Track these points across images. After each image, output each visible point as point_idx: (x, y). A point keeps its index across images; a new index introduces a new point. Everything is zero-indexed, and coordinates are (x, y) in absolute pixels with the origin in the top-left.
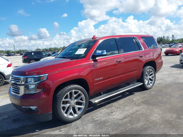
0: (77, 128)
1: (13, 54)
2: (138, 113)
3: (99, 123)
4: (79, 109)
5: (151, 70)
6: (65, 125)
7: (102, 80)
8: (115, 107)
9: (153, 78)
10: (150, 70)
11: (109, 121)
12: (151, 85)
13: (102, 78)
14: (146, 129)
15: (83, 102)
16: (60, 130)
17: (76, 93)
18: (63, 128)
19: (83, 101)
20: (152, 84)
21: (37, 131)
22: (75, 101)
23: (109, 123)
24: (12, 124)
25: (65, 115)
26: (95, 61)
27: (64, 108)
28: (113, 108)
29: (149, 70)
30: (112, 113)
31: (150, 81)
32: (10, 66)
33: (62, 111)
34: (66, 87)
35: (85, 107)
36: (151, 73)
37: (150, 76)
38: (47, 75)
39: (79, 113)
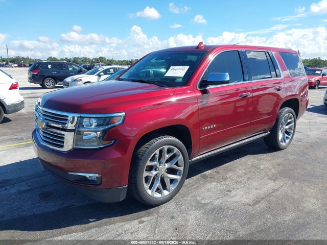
0: (172, 218)
1: (4, 63)
2: (278, 193)
3: (213, 211)
4: (172, 181)
5: (291, 114)
6: (148, 211)
7: (214, 129)
8: (232, 180)
9: (292, 130)
10: (289, 115)
11: (229, 208)
12: (287, 141)
13: (215, 125)
14: (304, 226)
15: (179, 168)
16: (140, 219)
17: (169, 151)
18: (145, 216)
19: (180, 166)
20: (289, 140)
21: (91, 220)
22: (167, 166)
23: (230, 211)
24: (40, 202)
25: (149, 192)
26: (204, 92)
27: (147, 179)
28: (228, 182)
29: (287, 115)
30: (229, 191)
31: (286, 135)
32: (15, 88)
33: (145, 184)
34: (153, 140)
35: (182, 178)
36: (289, 121)
37: (286, 125)
38: (124, 114)
39: (172, 188)
